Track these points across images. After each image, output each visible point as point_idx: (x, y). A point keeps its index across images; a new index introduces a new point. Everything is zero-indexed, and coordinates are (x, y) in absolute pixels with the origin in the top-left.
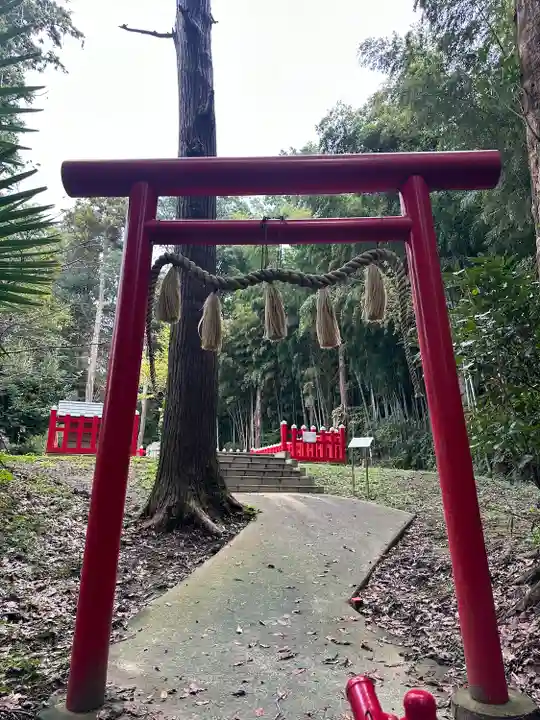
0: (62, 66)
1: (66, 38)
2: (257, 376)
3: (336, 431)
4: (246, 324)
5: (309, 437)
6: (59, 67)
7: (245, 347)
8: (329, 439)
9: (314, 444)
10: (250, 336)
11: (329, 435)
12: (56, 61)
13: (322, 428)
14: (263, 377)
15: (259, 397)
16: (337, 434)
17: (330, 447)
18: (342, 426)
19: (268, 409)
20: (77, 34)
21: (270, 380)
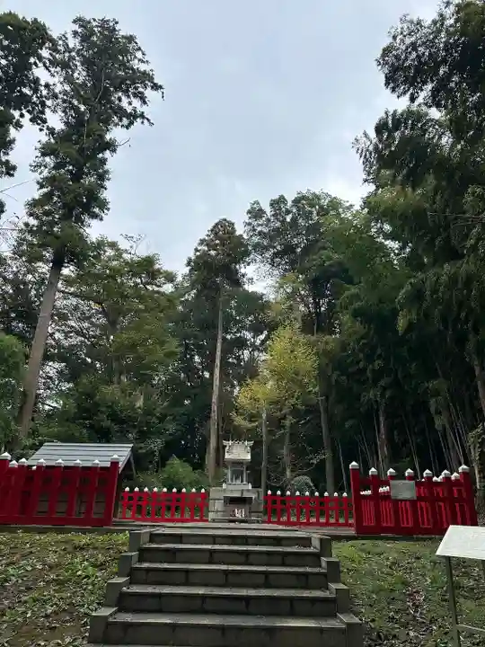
0: (148, 119)
1: (149, 93)
2: (375, 396)
4: (354, 338)
5: (404, 489)
6: (145, 121)
7: (358, 363)
9: (413, 502)
10: (361, 350)
11: (440, 484)
12: (142, 116)
14: (382, 395)
15: (381, 419)
16: (458, 483)
19: (395, 433)
20: (156, 87)
21: (391, 398)
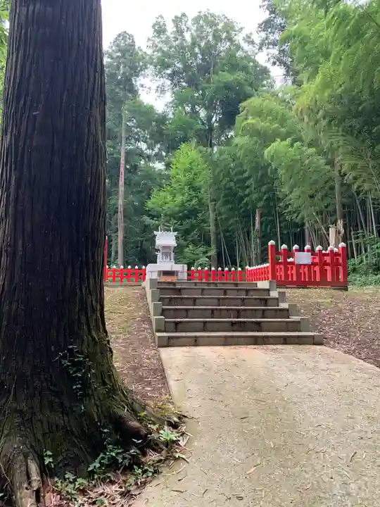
3: (336, 250)
5: (303, 258)
8: (328, 259)
9: (309, 266)
11: (327, 255)
13: (318, 248)
15: (258, 218)
16: (337, 254)
17: (328, 268)
18: (342, 244)
